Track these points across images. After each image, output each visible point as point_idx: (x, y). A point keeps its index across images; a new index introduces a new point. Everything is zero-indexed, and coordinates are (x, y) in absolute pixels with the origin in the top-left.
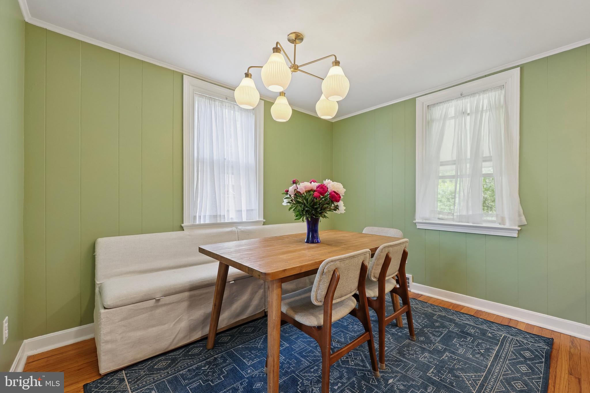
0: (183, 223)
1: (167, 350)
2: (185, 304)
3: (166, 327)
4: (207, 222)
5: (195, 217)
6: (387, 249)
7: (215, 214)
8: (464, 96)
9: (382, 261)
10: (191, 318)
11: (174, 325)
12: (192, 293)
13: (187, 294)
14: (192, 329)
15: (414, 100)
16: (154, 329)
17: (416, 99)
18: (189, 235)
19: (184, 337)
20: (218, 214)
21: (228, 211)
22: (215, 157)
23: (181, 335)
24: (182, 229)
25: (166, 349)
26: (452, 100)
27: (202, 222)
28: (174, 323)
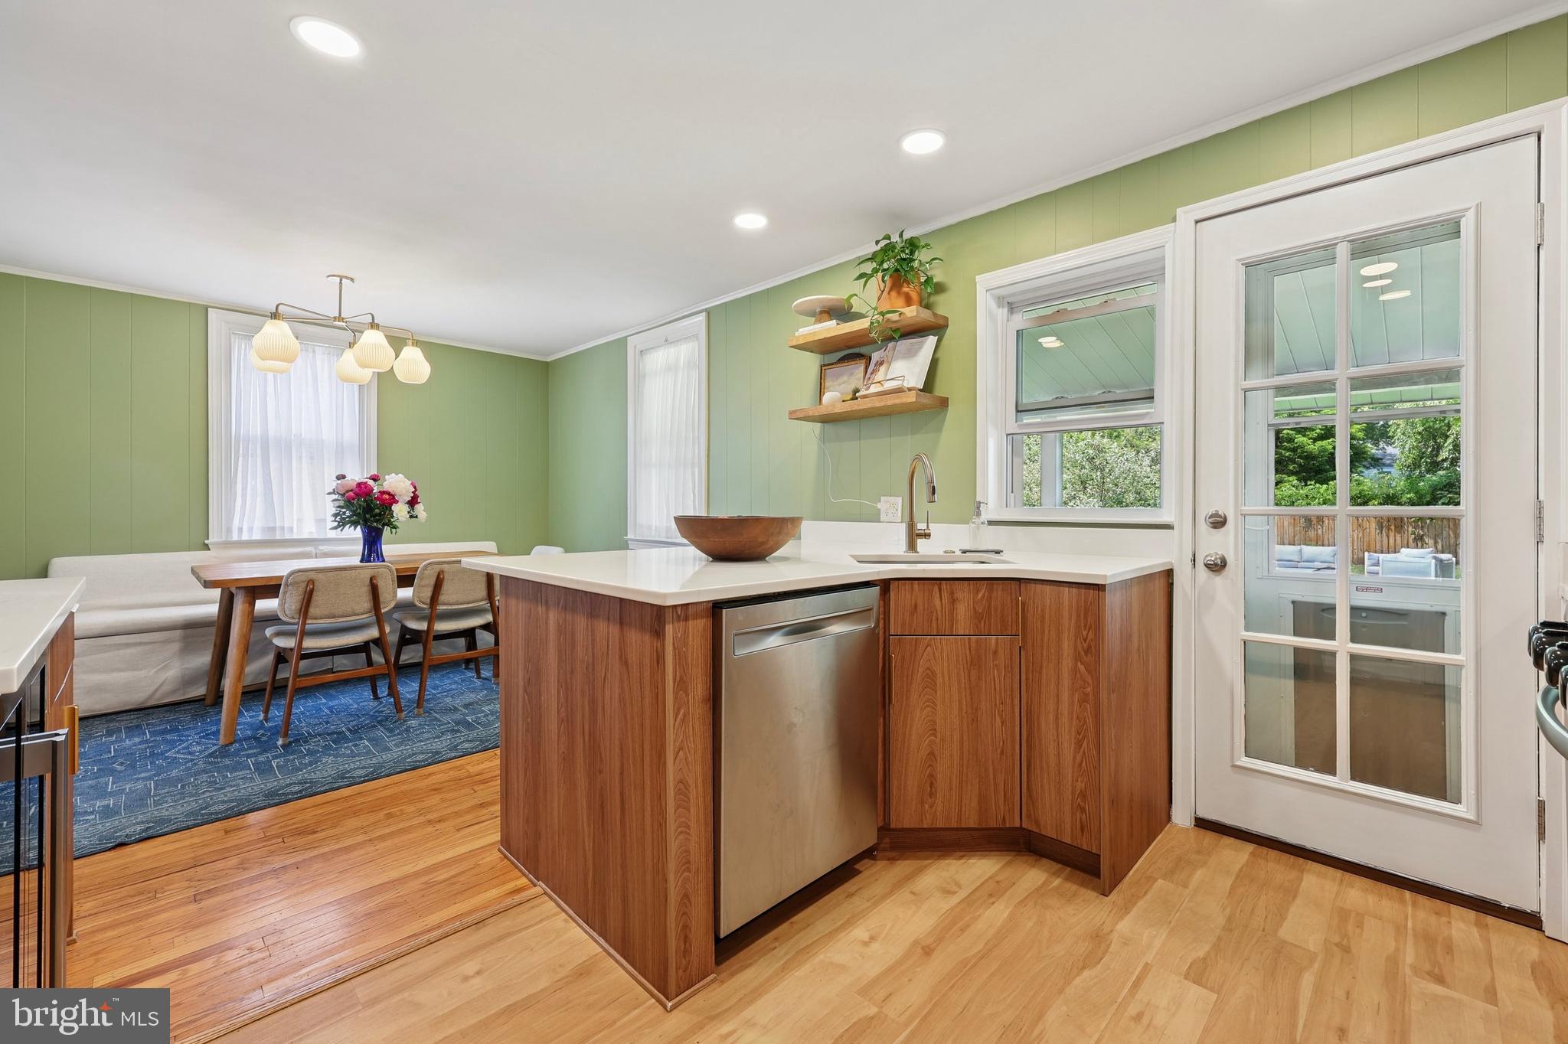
0: (208, 539)
1: (143, 706)
2: (176, 647)
3: (143, 673)
4: (257, 536)
5: (229, 530)
6: (437, 568)
7: (271, 525)
8: (671, 343)
9: (432, 581)
10: (187, 666)
11: (156, 672)
12: (189, 631)
13: (178, 633)
14: (188, 681)
15: (623, 342)
16: (122, 674)
17: (628, 338)
18: (215, 557)
19: (174, 692)
20: (278, 524)
21: (300, 520)
22: (271, 433)
23: (166, 688)
24: (206, 547)
25: (142, 703)
26: (658, 347)
27: (245, 537)
28: (155, 670)
